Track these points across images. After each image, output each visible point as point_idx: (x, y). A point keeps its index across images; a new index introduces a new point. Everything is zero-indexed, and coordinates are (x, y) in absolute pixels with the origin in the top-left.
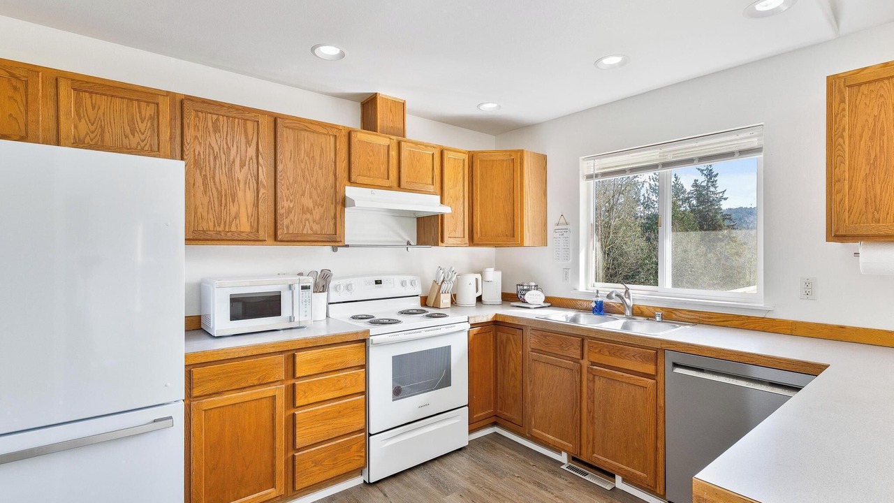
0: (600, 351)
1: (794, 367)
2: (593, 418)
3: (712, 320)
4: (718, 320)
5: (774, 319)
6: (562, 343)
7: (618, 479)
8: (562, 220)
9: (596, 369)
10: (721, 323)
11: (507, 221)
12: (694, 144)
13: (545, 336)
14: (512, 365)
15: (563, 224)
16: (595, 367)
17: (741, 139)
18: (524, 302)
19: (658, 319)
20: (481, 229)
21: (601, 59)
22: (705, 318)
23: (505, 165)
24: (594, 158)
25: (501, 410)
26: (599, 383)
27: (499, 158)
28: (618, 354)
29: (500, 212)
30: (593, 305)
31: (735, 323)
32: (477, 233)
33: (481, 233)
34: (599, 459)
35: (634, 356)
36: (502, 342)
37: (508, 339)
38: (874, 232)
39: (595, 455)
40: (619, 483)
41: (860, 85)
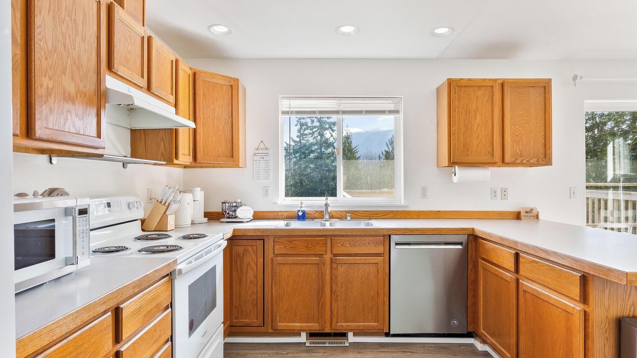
0: (342, 245)
1: (458, 232)
2: (337, 296)
3: (378, 215)
4: (381, 215)
5: (409, 211)
6: (309, 244)
7: (350, 335)
8: (262, 146)
9: (339, 259)
10: (382, 217)
11: (227, 142)
12: (362, 102)
13: (291, 242)
14: (251, 275)
15: (262, 149)
16: (338, 258)
17: (388, 103)
18: (236, 217)
19: (349, 218)
20: (203, 148)
21: (341, 26)
22: (373, 215)
23: (224, 89)
24: (290, 98)
25: (236, 319)
26: (341, 270)
27: (220, 82)
28: (357, 244)
29: (220, 133)
30: (300, 214)
31: (390, 215)
32: (200, 152)
33: (204, 152)
34: (342, 326)
35: (369, 243)
36: (238, 255)
37: (246, 251)
38: (467, 161)
39: (338, 324)
40: (351, 338)
41: (461, 87)
